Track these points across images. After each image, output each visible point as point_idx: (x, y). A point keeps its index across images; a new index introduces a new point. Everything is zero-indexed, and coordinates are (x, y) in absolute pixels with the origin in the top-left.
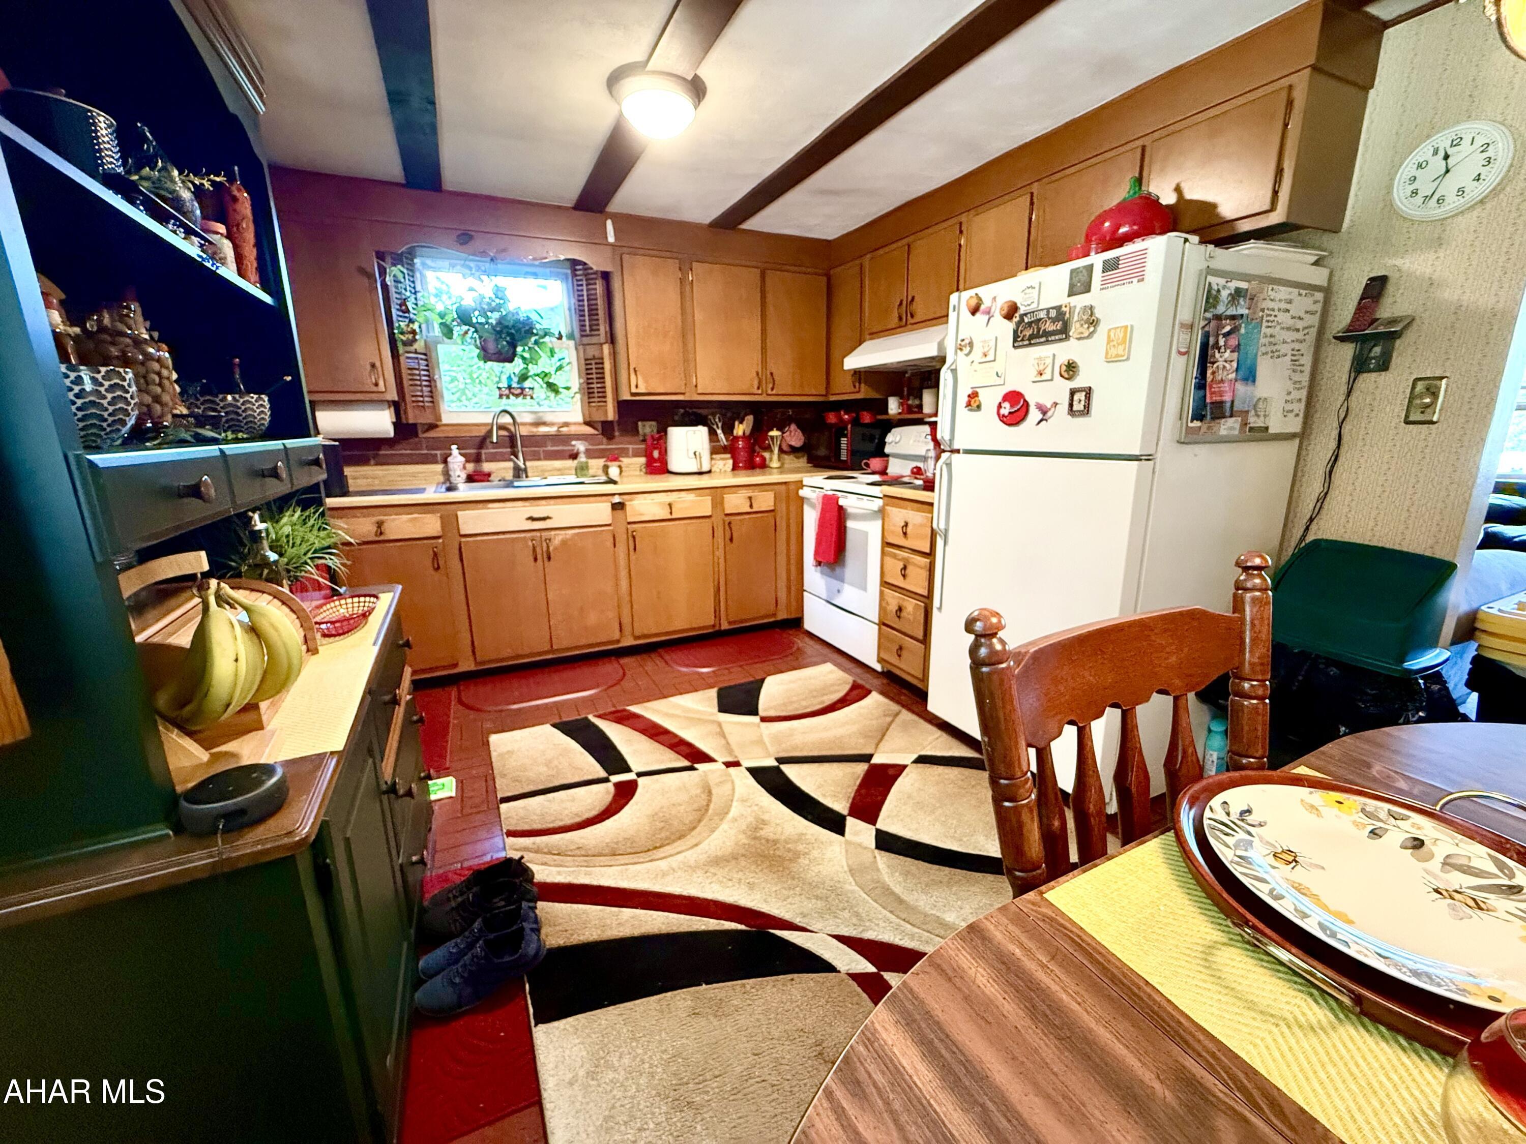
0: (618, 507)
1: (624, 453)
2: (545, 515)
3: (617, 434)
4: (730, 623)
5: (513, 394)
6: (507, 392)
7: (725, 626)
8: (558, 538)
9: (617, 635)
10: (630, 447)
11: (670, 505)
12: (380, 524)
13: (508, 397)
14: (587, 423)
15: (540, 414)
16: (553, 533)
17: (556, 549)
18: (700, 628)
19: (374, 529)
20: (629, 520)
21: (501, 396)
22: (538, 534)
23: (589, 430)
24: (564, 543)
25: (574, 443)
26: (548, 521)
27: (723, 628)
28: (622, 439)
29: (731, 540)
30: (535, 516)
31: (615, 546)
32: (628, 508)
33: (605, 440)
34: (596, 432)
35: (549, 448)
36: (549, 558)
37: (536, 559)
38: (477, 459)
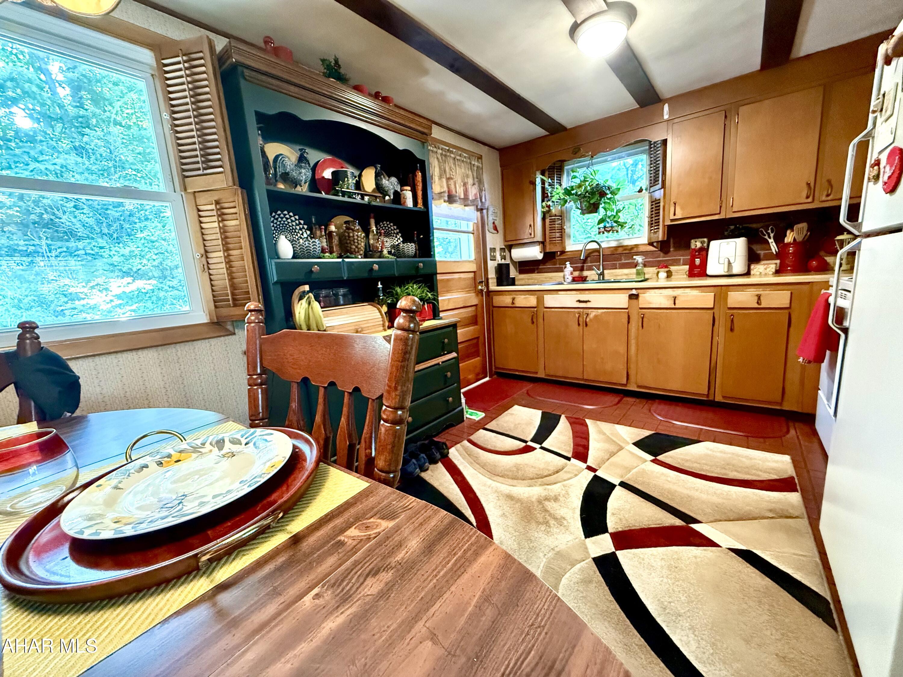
0: (634, 297)
1: (676, 262)
2: (587, 300)
3: (672, 249)
4: (724, 397)
5: (606, 231)
6: (603, 230)
7: (719, 398)
8: (593, 314)
9: (624, 381)
10: (682, 258)
11: (675, 298)
12: (514, 299)
13: (603, 233)
14: (651, 244)
15: (621, 241)
16: (590, 310)
17: (591, 320)
18: (694, 394)
19: (510, 301)
20: (640, 306)
21: (599, 233)
22: (582, 310)
23: (651, 248)
24: (596, 316)
25: (634, 257)
26: (588, 303)
27: (716, 400)
28: (675, 253)
29: (732, 330)
30: (582, 299)
31: (629, 322)
32: (640, 298)
33: (662, 254)
34: (654, 249)
35: (623, 261)
36: (586, 325)
37: (579, 325)
38: (582, 269)
